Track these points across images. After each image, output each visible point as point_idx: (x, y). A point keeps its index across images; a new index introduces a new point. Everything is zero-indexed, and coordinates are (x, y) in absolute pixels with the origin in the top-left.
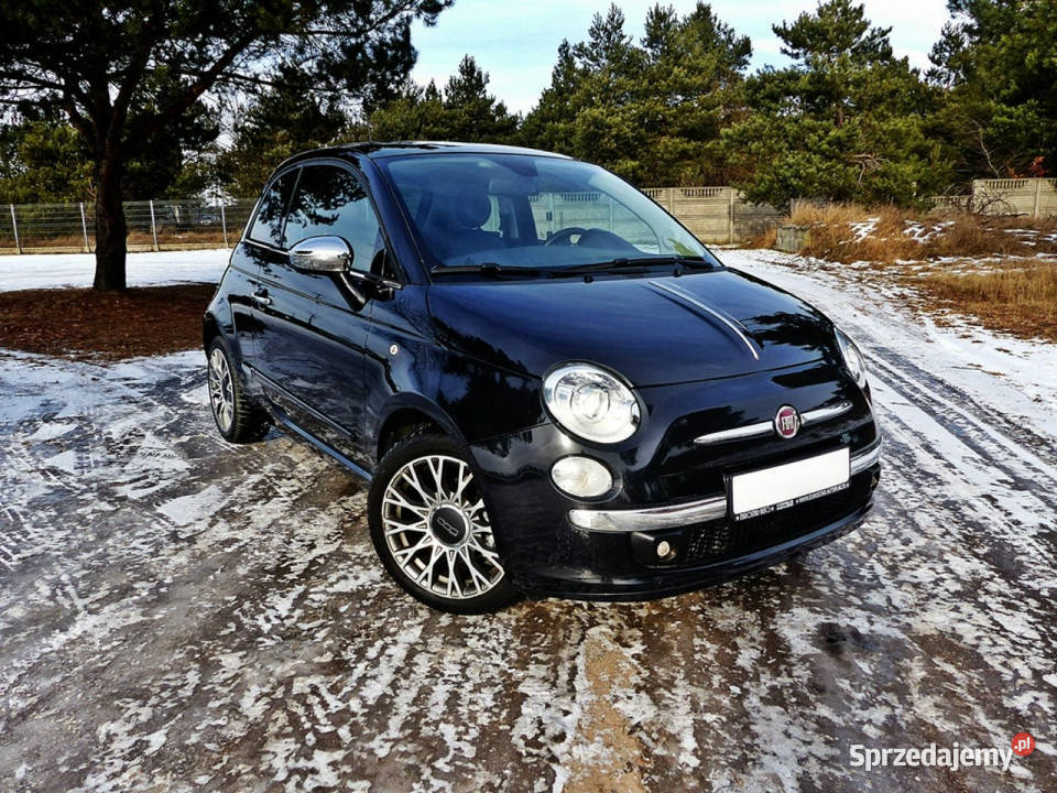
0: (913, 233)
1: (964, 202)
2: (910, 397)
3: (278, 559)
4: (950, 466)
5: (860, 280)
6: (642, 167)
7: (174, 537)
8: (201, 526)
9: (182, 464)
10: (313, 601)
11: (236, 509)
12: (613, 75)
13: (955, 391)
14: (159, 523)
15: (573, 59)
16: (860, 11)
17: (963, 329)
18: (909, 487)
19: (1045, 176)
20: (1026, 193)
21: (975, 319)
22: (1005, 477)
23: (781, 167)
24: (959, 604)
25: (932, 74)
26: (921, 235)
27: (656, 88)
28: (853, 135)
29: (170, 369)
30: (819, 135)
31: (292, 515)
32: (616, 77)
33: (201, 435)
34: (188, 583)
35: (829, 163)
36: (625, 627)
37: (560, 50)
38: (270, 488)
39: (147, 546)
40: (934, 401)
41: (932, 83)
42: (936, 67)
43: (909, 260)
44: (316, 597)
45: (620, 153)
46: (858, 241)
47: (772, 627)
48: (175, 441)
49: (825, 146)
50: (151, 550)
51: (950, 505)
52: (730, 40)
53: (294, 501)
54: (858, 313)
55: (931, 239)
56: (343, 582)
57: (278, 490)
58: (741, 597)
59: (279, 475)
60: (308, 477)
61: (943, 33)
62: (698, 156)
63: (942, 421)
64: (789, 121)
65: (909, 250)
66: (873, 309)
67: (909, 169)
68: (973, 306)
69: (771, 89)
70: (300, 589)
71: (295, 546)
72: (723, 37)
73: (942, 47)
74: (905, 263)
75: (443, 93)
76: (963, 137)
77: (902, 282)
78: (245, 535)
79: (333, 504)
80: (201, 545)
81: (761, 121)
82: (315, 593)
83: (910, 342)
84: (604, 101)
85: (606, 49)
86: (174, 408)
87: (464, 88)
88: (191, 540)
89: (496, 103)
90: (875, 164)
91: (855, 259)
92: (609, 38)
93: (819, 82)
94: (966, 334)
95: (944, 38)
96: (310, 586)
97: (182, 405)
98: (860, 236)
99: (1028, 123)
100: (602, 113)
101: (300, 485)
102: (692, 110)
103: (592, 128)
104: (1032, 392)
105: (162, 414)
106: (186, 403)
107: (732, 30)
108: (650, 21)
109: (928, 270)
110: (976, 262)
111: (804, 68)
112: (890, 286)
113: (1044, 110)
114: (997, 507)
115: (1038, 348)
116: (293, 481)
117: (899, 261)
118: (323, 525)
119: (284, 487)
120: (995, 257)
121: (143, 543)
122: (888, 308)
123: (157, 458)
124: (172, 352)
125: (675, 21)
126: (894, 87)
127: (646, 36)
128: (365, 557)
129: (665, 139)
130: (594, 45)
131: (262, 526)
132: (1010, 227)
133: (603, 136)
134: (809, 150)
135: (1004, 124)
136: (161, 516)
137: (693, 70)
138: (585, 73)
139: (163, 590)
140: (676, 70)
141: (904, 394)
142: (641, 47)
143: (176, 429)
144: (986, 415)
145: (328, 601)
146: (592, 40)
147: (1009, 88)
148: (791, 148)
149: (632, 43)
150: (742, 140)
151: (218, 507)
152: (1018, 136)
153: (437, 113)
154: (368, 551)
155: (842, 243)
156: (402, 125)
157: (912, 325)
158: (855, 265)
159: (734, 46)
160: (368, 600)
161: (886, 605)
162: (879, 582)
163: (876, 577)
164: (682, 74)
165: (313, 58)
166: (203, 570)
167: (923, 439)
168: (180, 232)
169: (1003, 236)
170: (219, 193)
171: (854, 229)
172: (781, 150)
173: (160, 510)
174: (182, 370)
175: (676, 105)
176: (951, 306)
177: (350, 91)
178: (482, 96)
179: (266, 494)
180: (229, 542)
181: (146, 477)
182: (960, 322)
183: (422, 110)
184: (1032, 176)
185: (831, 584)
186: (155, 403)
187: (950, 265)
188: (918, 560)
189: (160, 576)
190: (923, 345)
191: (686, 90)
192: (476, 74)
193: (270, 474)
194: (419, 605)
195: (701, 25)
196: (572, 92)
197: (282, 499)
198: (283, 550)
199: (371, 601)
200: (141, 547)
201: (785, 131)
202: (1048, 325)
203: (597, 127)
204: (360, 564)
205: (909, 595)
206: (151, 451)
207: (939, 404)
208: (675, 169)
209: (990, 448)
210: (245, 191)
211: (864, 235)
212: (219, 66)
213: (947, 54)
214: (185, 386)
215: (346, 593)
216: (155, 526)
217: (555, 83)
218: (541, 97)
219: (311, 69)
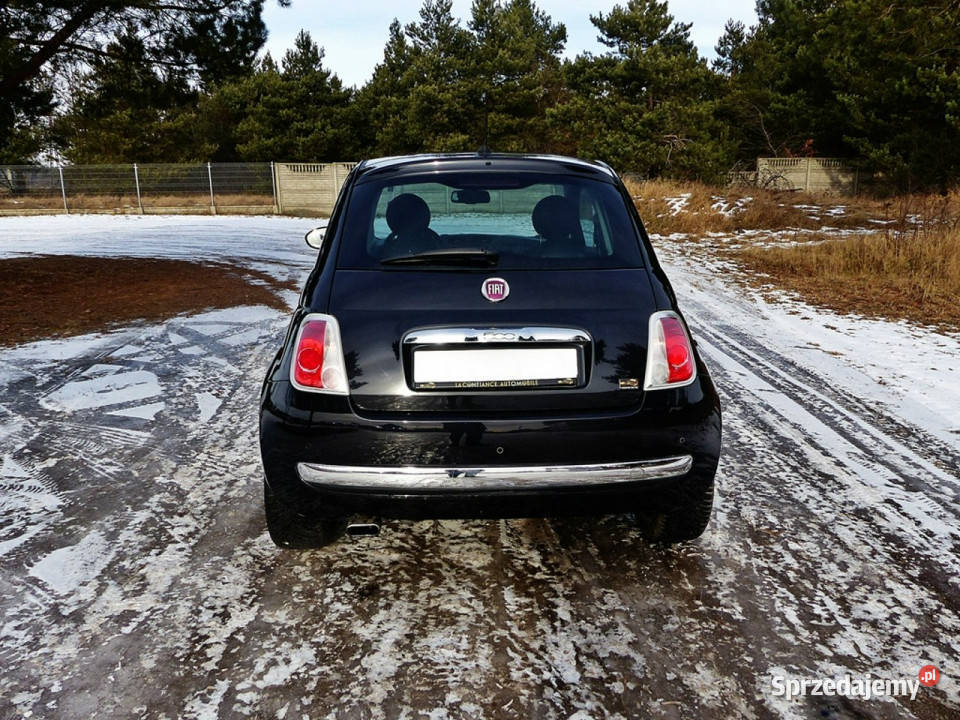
0: (720, 207)
1: (751, 178)
2: (772, 382)
3: (189, 639)
4: (839, 464)
5: (683, 253)
6: (471, 140)
7: (55, 613)
8: (87, 594)
9: (51, 501)
10: (244, 705)
11: (126, 564)
12: (442, 55)
13: (809, 375)
14: (33, 593)
15: (403, 37)
16: (664, 7)
17: (790, 305)
18: (815, 493)
19: (814, 156)
20: (801, 171)
21: (797, 295)
22: (894, 476)
23: (601, 145)
24: (926, 649)
25: (718, 63)
26: (727, 210)
27: (483, 68)
28: (662, 118)
29: (22, 365)
30: (634, 118)
31: (193, 569)
32: (445, 56)
33: (70, 456)
34: (82, 689)
35: (644, 143)
36: (606, 712)
37: (391, 29)
38: (162, 530)
39: (24, 632)
40: (795, 387)
41: (719, 72)
42: (722, 58)
43: (717, 232)
44: (246, 697)
45: (452, 126)
46: (674, 214)
47: (758, 698)
48: (39, 466)
49: (639, 127)
50: (29, 638)
51: (861, 514)
52: (547, 26)
53: (192, 547)
54: (694, 289)
55: (735, 214)
56: (272, 670)
57: (172, 533)
58: (711, 656)
59: (170, 511)
60: (203, 512)
61: (727, 29)
62: (521, 131)
63: (811, 409)
64: (606, 104)
65: (717, 223)
66: (706, 284)
67: (708, 148)
68: (793, 281)
69: (585, 73)
70: (223, 686)
71: (206, 616)
72: (541, 23)
73: (726, 42)
74: (715, 235)
75: (280, 65)
76: (743, 120)
77: (721, 255)
78: (143, 604)
79: (239, 551)
80: (91, 624)
81: (582, 102)
82: (243, 691)
83: (748, 319)
84: (436, 79)
85: (436, 30)
86: (34, 419)
87: (300, 61)
88: (78, 618)
89: (331, 76)
90: (679, 143)
91: (673, 231)
92: (438, 20)
93: (632, 69)
94: (794, 310)
95: (728, 34)
96: (236, 681)
97: (42, 414)
98: (675, 210)
99: (799, 109)
100: (434, 90)
101: (195, 523)
102: (515, 89)
103: (425, 103)
104: (875, 374)
105: (19, 428)
106: (46, 411)
107: (549, 18)
108: (476, 5)
109: (736, 242)
110: (775, 234)
111: (619, 55)
112: (711, 259)
113: (811, 99)
114: (905, 514)
115: (858, 325)
116: (187, 519)
117: (711, 234)
118: (234, 582)
119: (179, 527)
120: (789, 230)
121: (17, 628)
122: (719, 284)
123: (21, 493)
124: (22, 342)
125: (499, 6)
126: (695, 76)
127: (472, 20)
128: (290, 628)
129: (492, 115)
130: (425, 26)
131: (162, 588)
132: (798, 203)
133: (436, 110)
134: (625, 130)
135: (780, 110)
136: (35, 581)
137: (516, 52)
138: (417, 51)
139: (51, 705)
140: (501, 52)
141: (765, 379)
142: (468, 29)
143: (37, 450)
144: (845, 399)
145: (260, 702)
146: (423, 21)
147: (782, 79)
148: (609, 128)
149: (460, 25)
150: (565, 120)
151: (103, 564)
152: (791, 121)
153: (275, 84)
154: (292, 618)
155: (660, 216)
156: (240, 94)
157: (745, 301)
158: (674, 236)
159: (551, 32)
160: (307, 694)
161: (856, 655)
162: (837, 622)
163: (831, 617)
164: (507, 56)
165: (161, 32)
166: (100, 666)
167: (804, 432)
168: (15, 197)
169: (794, 211)
170: (54, 156)
171: (669, 204)
172: (600, 129)
173: (33, 572)
174: (36, 367)
175: (499, 84)
176: (772, 281)
177: (199, 66)
178: (318, 69)
179: (158, 538)
180: (126, 617)
181: (10, 522)
182: (784, 298)
183: (260, 80)
184: (804, 156)
185: (792, 629)
186: (10, 412)
187: (754, 237)
188: (863, 589)
189: (45, 681)
190: (760, 322)
191: (509, 71)
192: (311, 48)
193: (159, 510)
194: (369, 698)
195: (522, 11)
196: (404, 68)
197: (178, 546)
198: (193, 625)
199: (312, 697)
200: (15, 634)
201: (603, 112)
202: (858, 300)
203: (429, 102)
204: (287, 639)
205: (872, 638)
206: (12, 481)
207: (800, 389)
208: (501, 142)
209: (867, 441)
210: (83, 156)
211: (679, 209)
212: (61, 37)
213: (730, 47)
214: (44, 387)
215: (280, 686)
216: (30, 599)
217: (387, 59)
218: (374, 71)
219: (157, 42)
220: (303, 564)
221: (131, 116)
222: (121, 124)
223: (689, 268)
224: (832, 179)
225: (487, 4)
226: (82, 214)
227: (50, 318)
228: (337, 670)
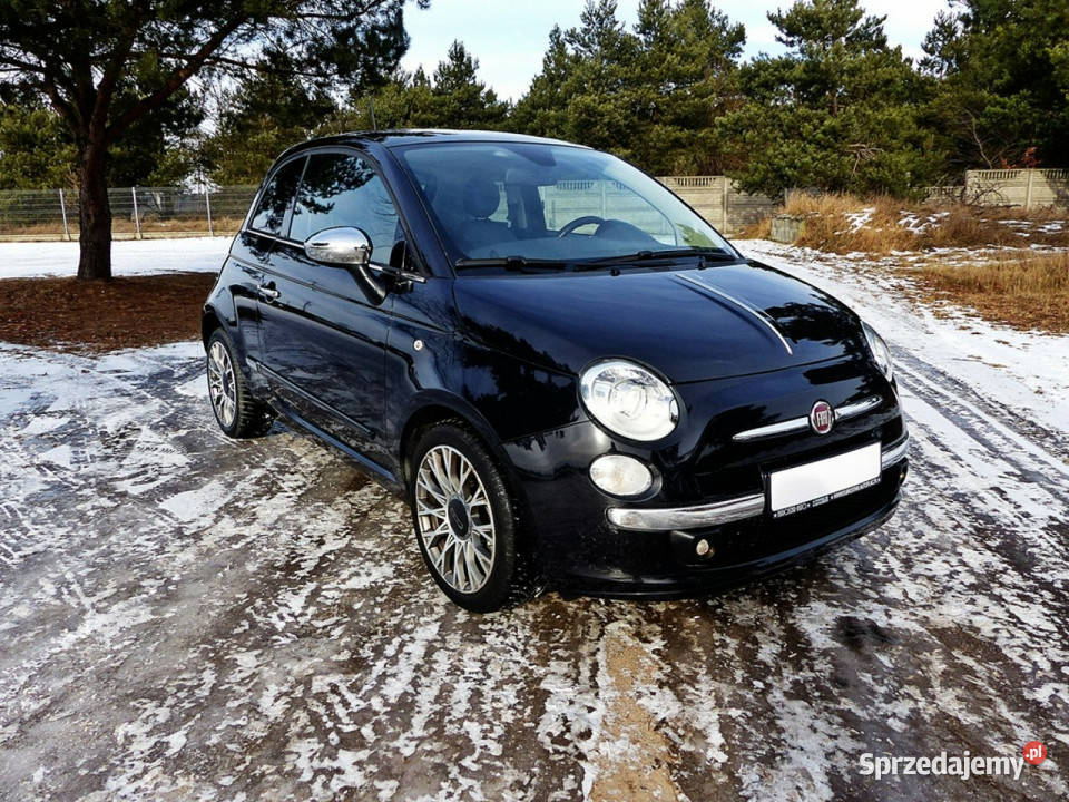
0: (908, 224)
1: (957, 193)
2: (912, 389)
3: (288, 556)
4: (956, 458)
5: (857, 271)
6: (634, 156)
7: (179, 533)
8: (206, 522)
9: (181, 459)
10: (327, 598)
11: (241, 504)
12: (605, 61)
13: (957, 383)
14: (162, 519)
15: (564, 44)
17: (962, 321)
18: (918, 480)
19: (1037, 166)
20: (1020, 184)
21: (973, 311)
22: (1012, 469)
23: (776, 157)
24: (975, 597)
25: (925, 63)
26: (916, 226)
27: (649, 75)
28: (848, 125)
29: (162, 361)
30: (814, 125)
31: (298, 510)
32: (608, 64)
33: (199, 428)
34: (197, 580)
35: (824, 153)
36: (644, 623)
37: (551, 36)
38: (274, 483)
39: (152, 543)
40: (937, 393)
41: (926, 72)
42: (930, 57)
43: (904, 250)
44: (329, 594)
45: (612, 142)
46: (854, 231)
47: (790, 621)
48: (172, 435)
49: (820, 135)
50: (157, 547)
51: (959, 497)
52: (723, 27)
53: (299, 496)
54: (857, 305)
55: (926, 230)
56: (355, 579)
57: (282, 485)
58: (758, 592)
59: (282, 470)
60: (312, 472)
61: (936, 22)
62: (691, 144)
63: (946, 413)
64: (784, 110)
65: (904, 241)
66: (872, 300)
67: (903, 159)
68: (971, 297)
69: (764, 78)
70: (312, 586)
71: (304, 542)
72: (716, 24)
73: (935, 37)
74: (901, 254)
75: (432, 79)
76: (954, 127)
77: (899, 273)
78: (251, 531)
79: (339, 499)
80: (207, 541)
81: (756, 109)
82: (327, 590)
83: (909, 334)
84: (596, 89)
85: (598, 35)
86: (169, 401)
87: (453, 74)
88: (197, 536)
89: (486, 90)
90: (869, 153)
91: (851, 249)
92: (601, 24)
93: (813, 71)
94: (965, 325)
95: (937, 28)
96: (322, 583)
97: (177, 397)
98: (856, 226)
99: (1021, 113)
100: (594, 101)
101: (304, 479)
102: (686, 98)
103: (584, 115)
104: (1034, 384)
105: (157, 407)
106: (181, 396)
107: (726, 17)
108: (643, 6)
109: (923, 261)
110: (971, 253)
111: (799, 56)
112: (886, 277)
113: (1036, 100)
114: (1006, 499)
115: (1036, 340)
116: (297, 476)
117: (894, 252)
118: (331, 521)
119: (288, 482)
120: (990, 248)
121: (148, 540)
122: (886, 299)
123: (155, 453)
124: (162, 343)
125: (668, 7)
126: (888, 76)
127: (639, 22)
128: (376, 553)
129: (657, 127)
130: (586, 31)
131: (269, 521)
132: (1004, 219)
133: (595, 124)
134: (804, 139)
135: (997, 114)
136: (164, 512)
137: (686, 57)
138: (577, 59)
139: (171, 588)
140: (669, 57)
141: (906, 386)
142: (633, 33)
143: (172, 423)
144: (989, 407)
145: (341, 598)
146: (584, 26)
147: (1002, 78)
148: (785, 137)
149: (624, 29)
150: (736, 129)
151: (221, 503)
152: (1011, 126)
153: (426, 99)
154: (379, 547)
155: (837, 233)
156: (390, 111)
157: (912, 317)
158: (851, 255)
159: (728, 33)
160: (382, 596)
161: (902, 598)
162: (894, 575)
163: (891, 570)
164: (675, 61)
165: (303, 42)
166: (211, 567)
167: (929, 431)
168: (163, 220)
169: (997, 227)
170: (202, 179)
171: (849, 220)
172: (775, 139)
173: (162, 506)
174: (174, 362)
175: (669, 93)
176: (948, 297)
177: (340, 76)
178: (471, 82)
179: (270, 489)
180: (236, 538)
181: (146, 472)
182: (958, 314)
183: (410, 96)
184: (1024, 167)
185: (847, 578)
186: (149, 396)
187: (945, 256)
188: (932, 552)
189: (168, 574)
190: (923, 337)
191: (679, 78)
192: (465, 60)
193: (273, 469)
194: (434, 601)
195: (694, 11)
196: (563, 78)
197: (287, 494)
198: (292, 546)
199: (385, 598)
200: (146, 543)
201: (780, 120)
202: (1046, 317)
203: (589, 115)
204: (371, 560)
205: (924, 588)
206: (149, 445)
207: (942, 396)
208: (667, 157)
209: (996, 440)
210: (230, 178)
211: (860, 226)
212: (207, 49)
213: (940, 44)
214: (179, 379)
215: (359, 590)
216: (159, 522)
217: (546, 69)
218: (532, 83)
219: (299, 54)
220: (396, 511)
221: (277, 136)
222: (268, 144)
223: (858, 285)
224: (1058, 193)
225: (654, 5)
226: (226, 237)
227: (190, 325)
228: (410, 582)
